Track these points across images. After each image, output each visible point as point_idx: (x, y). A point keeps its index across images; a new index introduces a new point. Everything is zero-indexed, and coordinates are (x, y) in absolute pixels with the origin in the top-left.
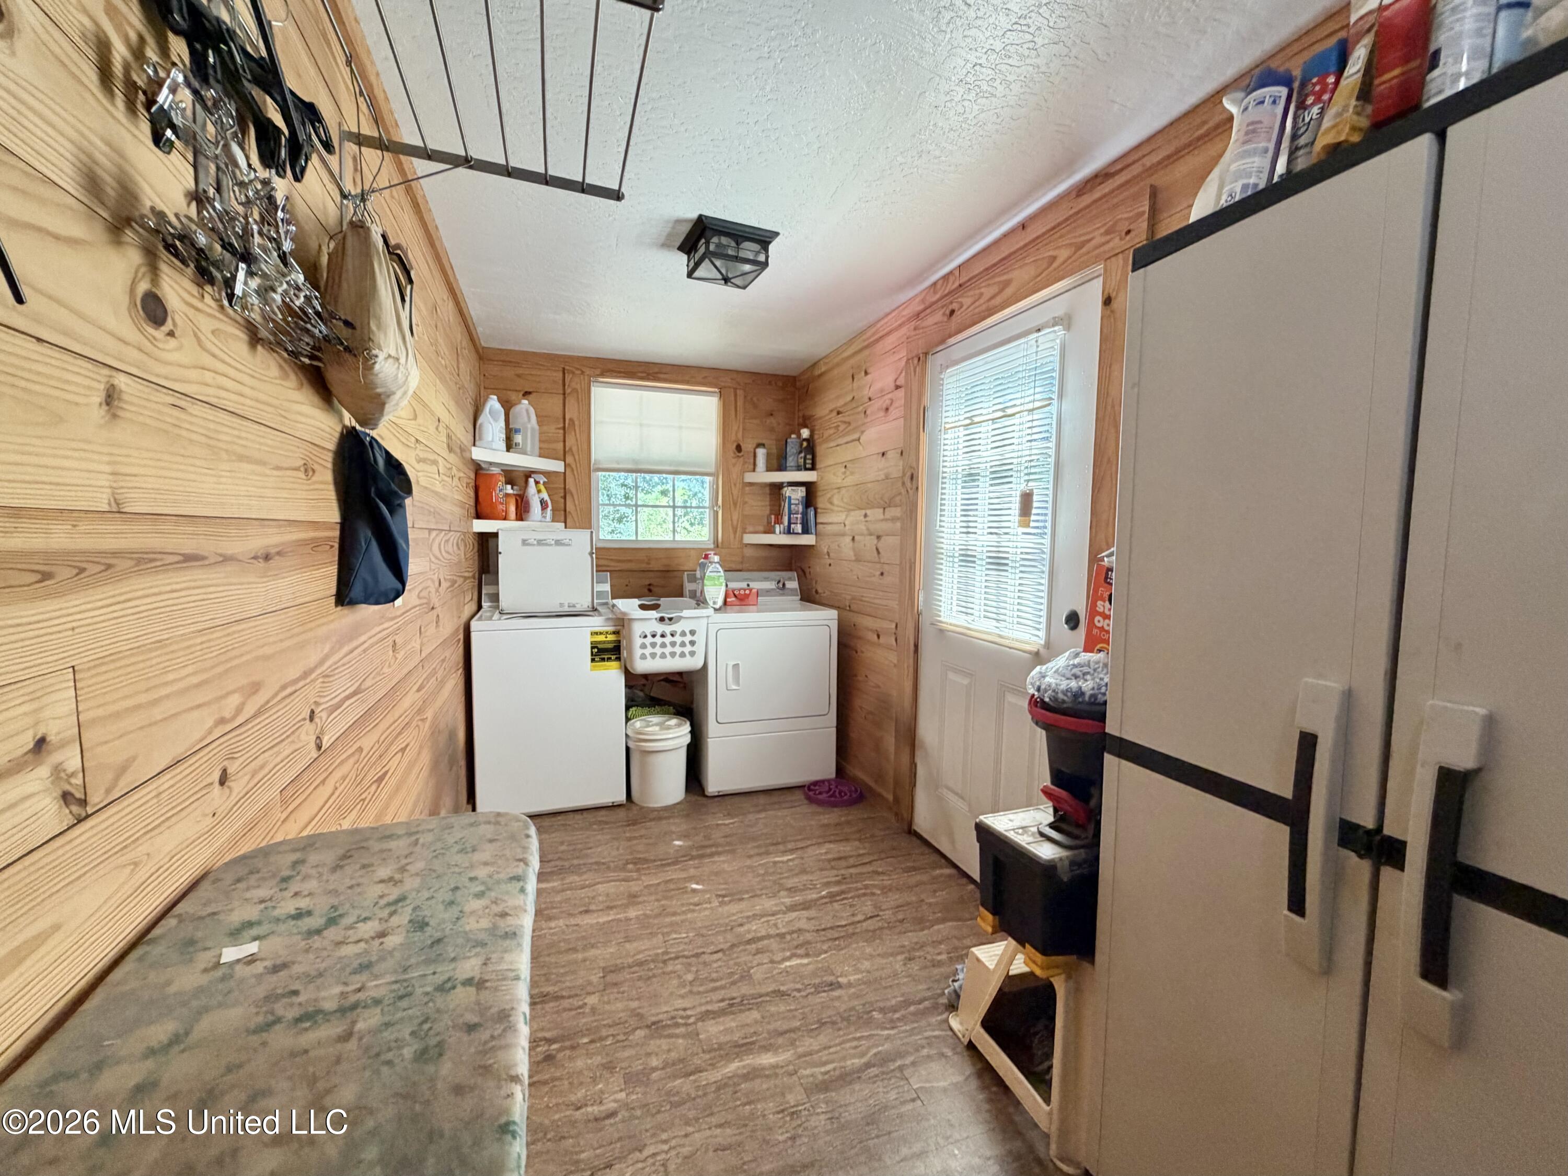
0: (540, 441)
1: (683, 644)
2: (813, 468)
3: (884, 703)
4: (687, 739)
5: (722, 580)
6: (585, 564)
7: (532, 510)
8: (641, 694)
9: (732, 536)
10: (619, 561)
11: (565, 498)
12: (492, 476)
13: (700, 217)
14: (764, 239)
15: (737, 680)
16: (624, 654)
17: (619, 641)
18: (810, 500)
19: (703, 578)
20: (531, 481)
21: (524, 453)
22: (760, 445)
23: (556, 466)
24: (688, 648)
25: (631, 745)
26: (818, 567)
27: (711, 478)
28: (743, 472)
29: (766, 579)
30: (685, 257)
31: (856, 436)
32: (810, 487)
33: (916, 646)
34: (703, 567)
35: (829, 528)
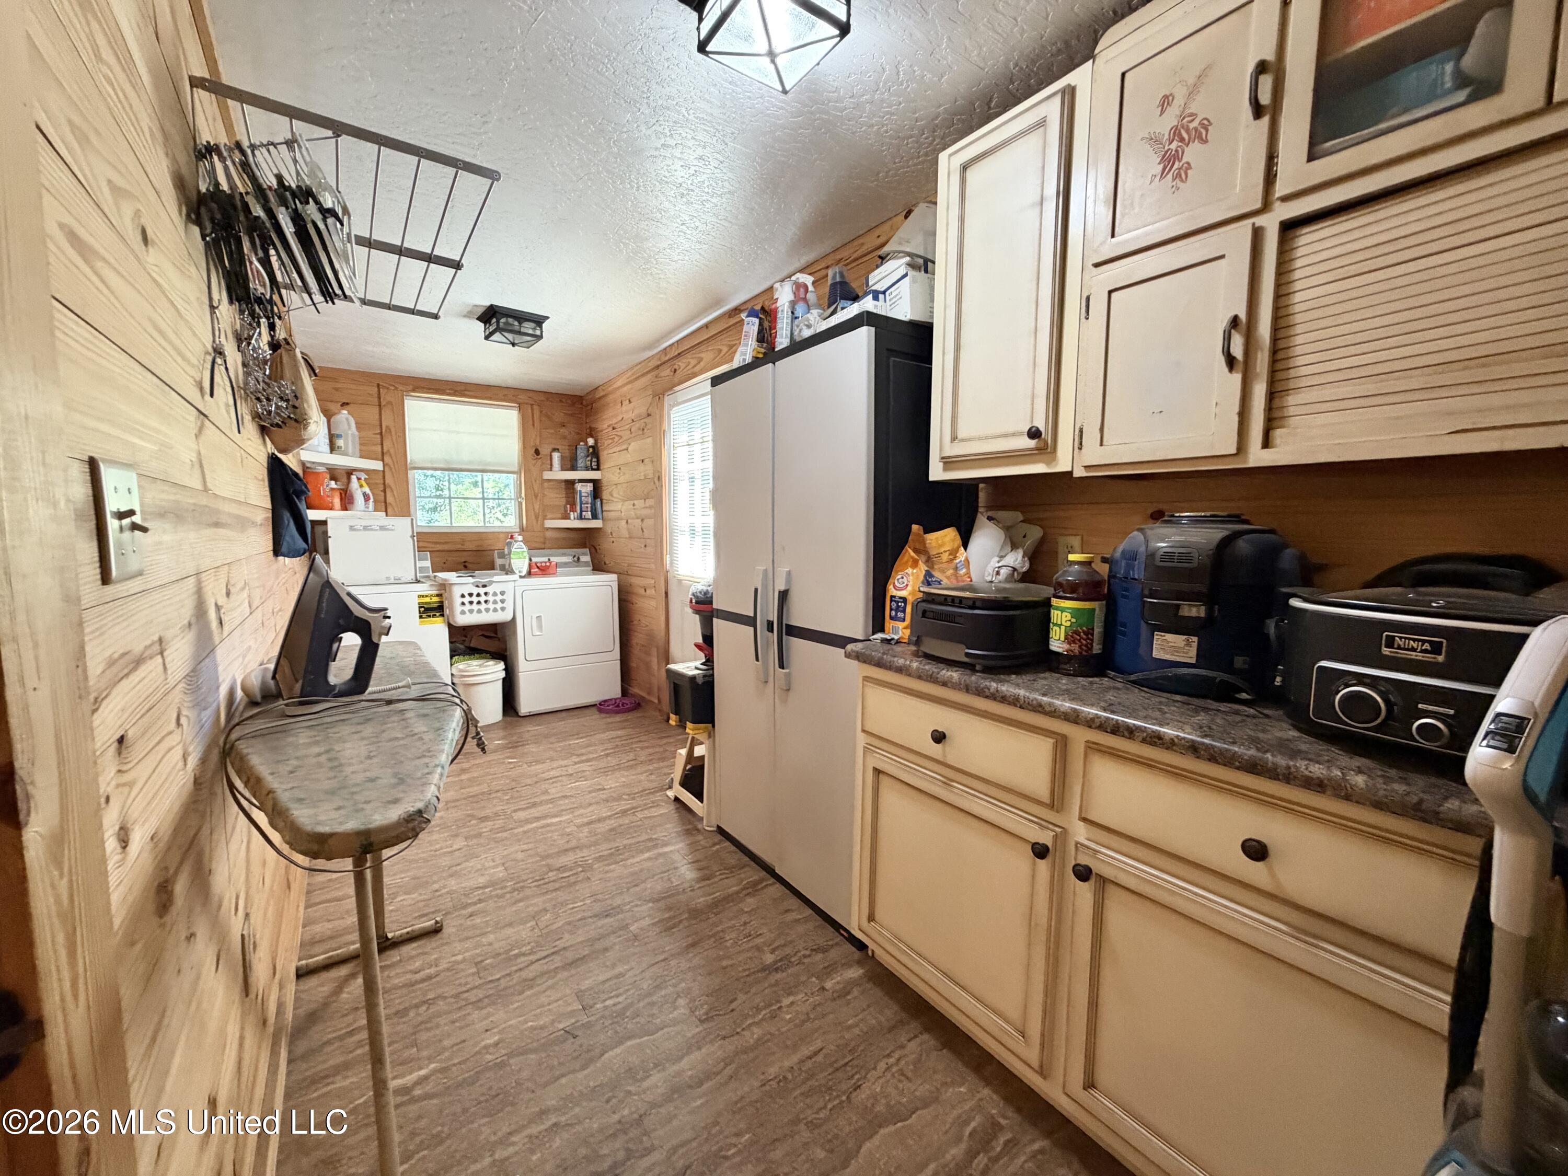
0: (361, 444)
1: (495, 602)
2: (598, 469)
3: (651, 637)
4: (503, 674)
5: (526, 554)
6: (408, 546)
7: (356, 502)
8: (462, 647)
9: (534, 522)
10: (436, 543)
11: (384, 491)
12: (318, 473)
13: (492, 306)
14: (539, 321)
15: (540, 627)
16: (447, 612)
17: (442, 602)
18: (597, 493)
19: (510, 553)
20: (354, 478)
21: (345, 454)
22: (554, 450)
23: (377, 465)
24: (499, 606)
25: (455, 681)
26: (605, 545)
27: (515, 476)
28: (542, 471)
29: (564, 555)
30: (482, 325)
31: (624, 447)
32: (596, 483)
33: (666, 594)
34: (509, 545)
35: (612, 515)
